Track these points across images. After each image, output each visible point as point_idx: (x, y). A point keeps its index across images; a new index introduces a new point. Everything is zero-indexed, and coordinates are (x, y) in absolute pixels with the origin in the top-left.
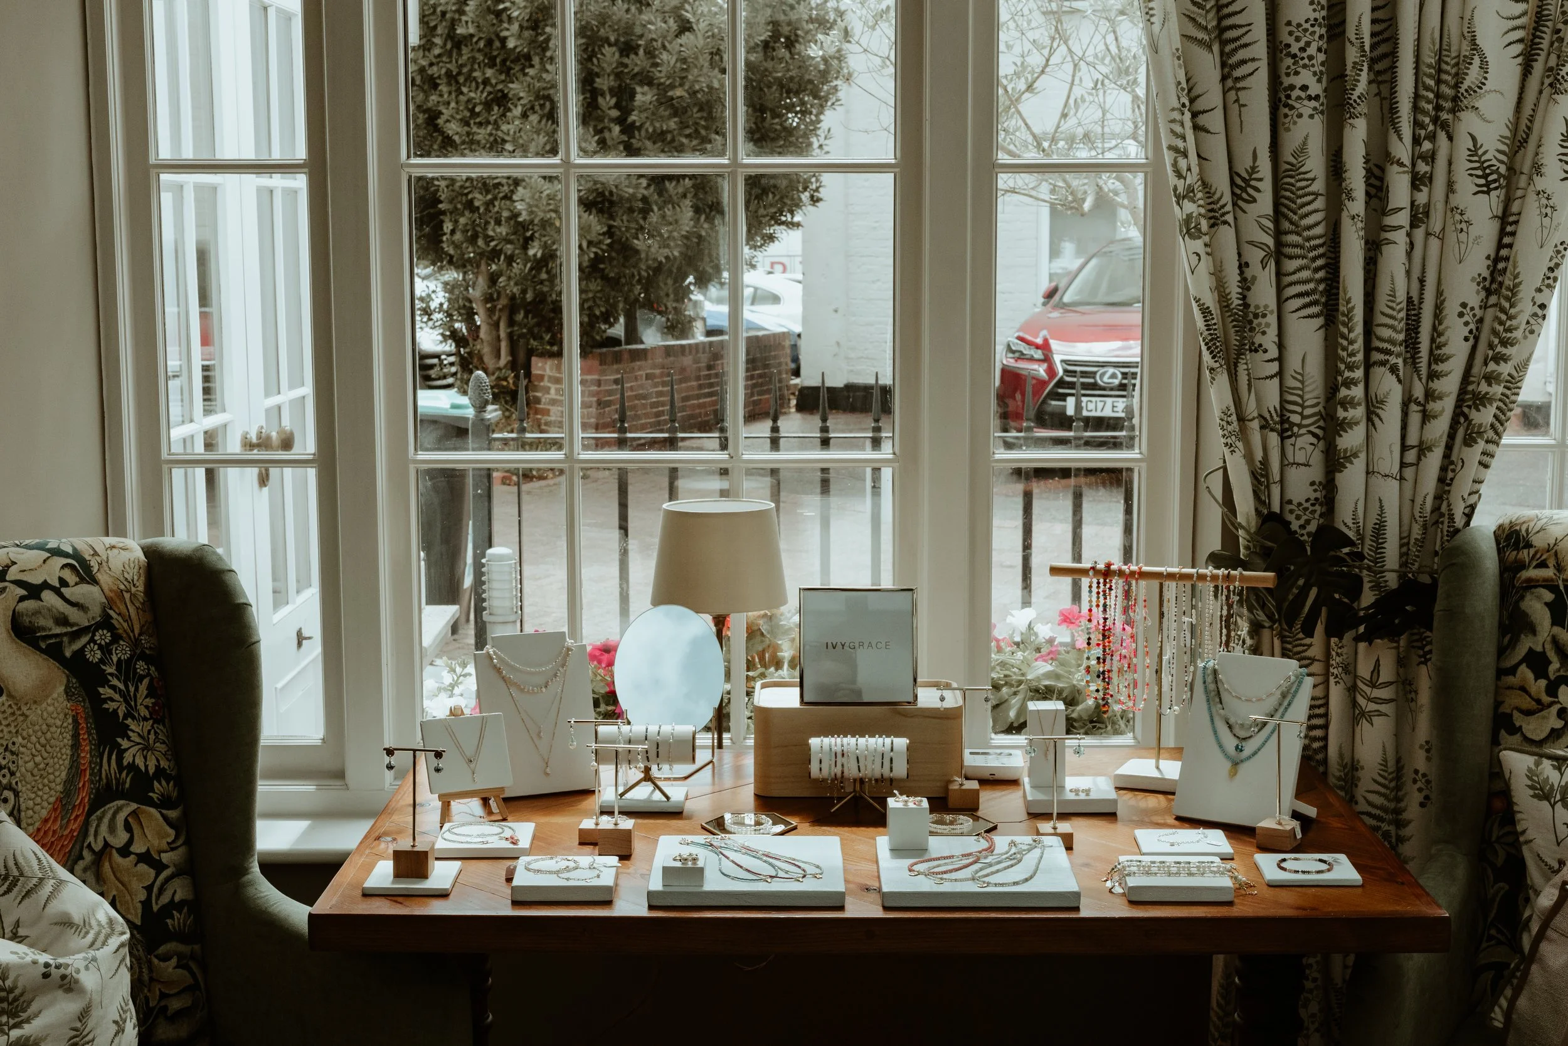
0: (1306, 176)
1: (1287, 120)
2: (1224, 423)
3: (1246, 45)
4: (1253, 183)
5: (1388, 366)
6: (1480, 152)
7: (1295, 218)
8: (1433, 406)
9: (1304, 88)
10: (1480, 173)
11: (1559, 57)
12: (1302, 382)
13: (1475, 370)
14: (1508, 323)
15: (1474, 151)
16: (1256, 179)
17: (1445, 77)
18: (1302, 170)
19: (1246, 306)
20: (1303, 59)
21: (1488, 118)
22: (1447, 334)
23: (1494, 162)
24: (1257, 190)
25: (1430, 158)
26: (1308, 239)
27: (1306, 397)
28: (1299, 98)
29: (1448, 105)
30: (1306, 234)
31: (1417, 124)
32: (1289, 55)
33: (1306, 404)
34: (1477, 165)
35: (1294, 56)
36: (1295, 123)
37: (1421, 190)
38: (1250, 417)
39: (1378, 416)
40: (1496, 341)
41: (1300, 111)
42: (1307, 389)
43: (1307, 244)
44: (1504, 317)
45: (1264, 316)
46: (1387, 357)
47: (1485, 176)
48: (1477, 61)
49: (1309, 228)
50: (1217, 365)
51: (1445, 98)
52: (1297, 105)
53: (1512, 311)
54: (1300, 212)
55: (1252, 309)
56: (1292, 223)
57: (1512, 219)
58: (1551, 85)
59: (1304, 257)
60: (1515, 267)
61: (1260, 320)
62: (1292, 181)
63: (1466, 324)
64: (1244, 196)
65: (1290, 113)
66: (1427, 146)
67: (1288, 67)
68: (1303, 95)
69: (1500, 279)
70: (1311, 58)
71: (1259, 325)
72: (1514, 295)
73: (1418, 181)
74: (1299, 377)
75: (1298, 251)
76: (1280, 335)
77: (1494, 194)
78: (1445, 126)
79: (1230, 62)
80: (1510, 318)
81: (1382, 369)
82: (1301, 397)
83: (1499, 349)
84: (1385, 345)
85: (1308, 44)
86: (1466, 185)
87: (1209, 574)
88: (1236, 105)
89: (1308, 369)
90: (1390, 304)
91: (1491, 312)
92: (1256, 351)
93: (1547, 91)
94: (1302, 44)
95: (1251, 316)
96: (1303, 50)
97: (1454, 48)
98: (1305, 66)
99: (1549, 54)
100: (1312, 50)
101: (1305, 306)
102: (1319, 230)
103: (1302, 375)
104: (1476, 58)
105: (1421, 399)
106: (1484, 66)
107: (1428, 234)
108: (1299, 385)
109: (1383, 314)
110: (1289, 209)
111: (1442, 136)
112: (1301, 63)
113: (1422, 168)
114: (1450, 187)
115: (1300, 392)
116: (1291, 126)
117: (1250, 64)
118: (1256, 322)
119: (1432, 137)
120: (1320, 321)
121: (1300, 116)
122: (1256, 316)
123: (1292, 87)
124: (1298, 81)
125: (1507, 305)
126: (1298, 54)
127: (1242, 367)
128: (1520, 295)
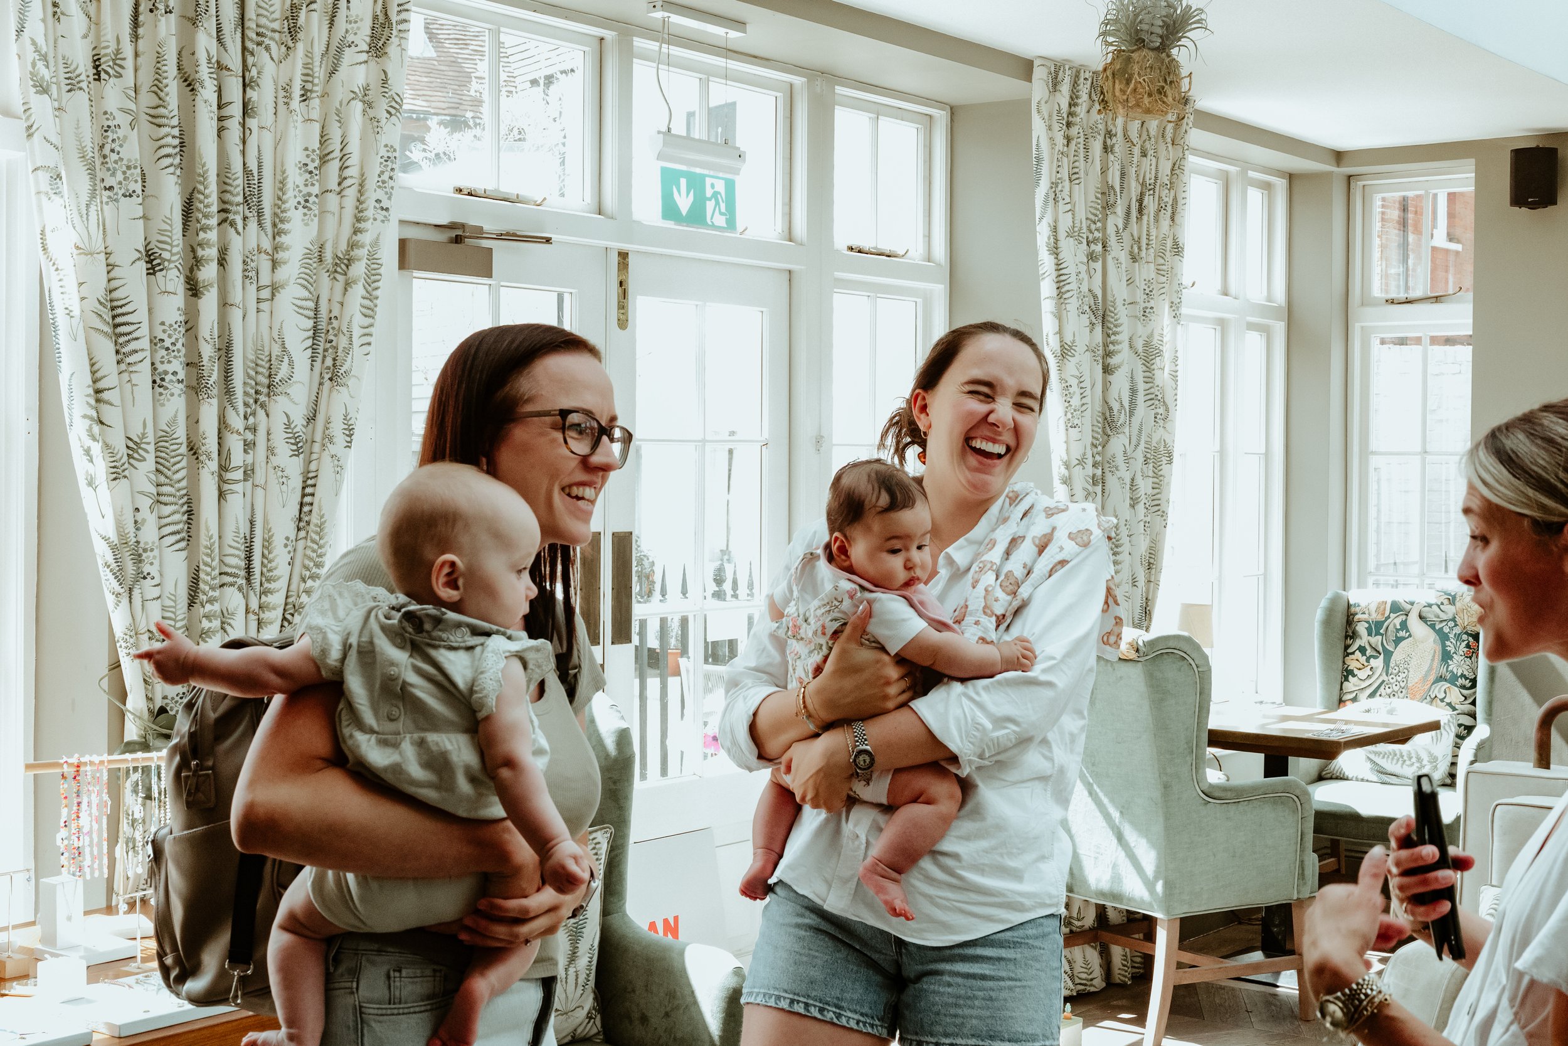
0: (177, 441)
1: (162, 397)
2: (128, 637)
3: (137, 339)
4: (143, 446)
5: (236, 586)
6: (292, 426)
7: (169, 473)
8: (266, 615)
9: (175, 373)
10: (293, 441)
11: (334, 360)
12: (175, 601)
13: (294, 587)
14: (319, 551)
15: (288, 426)
16: (145, 443)
17: (260, 369)
18: (174, 436)
19: (138, 542)
20: (174, 351)
21: (296, 402)
22: (276, 561)
23: (301, 434)
24: (146, 451)
25: (254, 430)
26: (179, 490)
27: (178, 613)
28: (171, 381)
29: (265, 390)
30: (177, 485)
31: (246, 405)
32: (162, 347)
33: (178, 618)
34: (291, 435)
35: (167, 349)
36: (169, 400)
37: (249, 453)
38: (142, 632)
39: (229, 624)
40: (312, 564)
41: (172, 391)
42: (178, 607)
43: (178, 494)
44: (316, 547)
45: (152, 550)
46: (235, 579)
47: (296, 444)
48: (286, 359)
49: (179, 481)
50: (123, 590)
51: (262, 385)
52: (170, 386)
53: (322, 542)
54: (172, 469)
55: (142, 545)
56: (167, 477)
57: (311, 475)
58: (331, 379)
59: (176, 504)
60: (320, 510)
61: (149, 553)
62: (166, 444)
63: (289, 552)
64: (136, 455)
65: (164, 392)
66: (251, 420)
67: (163, 357)
68: (174, 378)
69: (307, 519)
70: (179, 351)
71: (148, 557)
72: (321, 530)
73: (248, 446)
74: (173, 598)
75: (171, 499)
76: (161, 565)
77: (301, 456)
78: (263, 406)
79: (124, 350)
80: (320, 547)
81: (232, 588)
82: (174, 613)
83: (314, 570)
84: (233, 570)
85: (177, 340)
86: (283, 450)
87: (106, 760)
88: (129, 384)
89: (179, 591)
90: (236, 539)
91: (301, 544)
92: (145, 578)
93: (327, 383)
94: (173, 340)
95: (141, 551)
96: (173, 344)
97: (267, 349)
98: (175, 357)
99: (324, 357)
100: (179, 345)
101: (177, 542)
102: (184, 483)
103: (175, 596)
104: (286, 357)
105: (257, 611)
106: (291, 364)
107: (255, 486)
108: (173, 604)
109: (230, 546)
110: (164, 467)
111: (261, 413)
112: (173, 354)
113: (249, 436)
114: (271, 450)
115: (173, 610)
116: (166, 402)
117: (140, 353)
118: (145, 555)
119: (254, 414)
120: (184, 554)
121: (172, 395)
122: (145, 550)
123: (166, 373)
124: (170, 368)
125: (317, 538)
126: (171, 347)
127: (136, 592)
128: (326, 530)
